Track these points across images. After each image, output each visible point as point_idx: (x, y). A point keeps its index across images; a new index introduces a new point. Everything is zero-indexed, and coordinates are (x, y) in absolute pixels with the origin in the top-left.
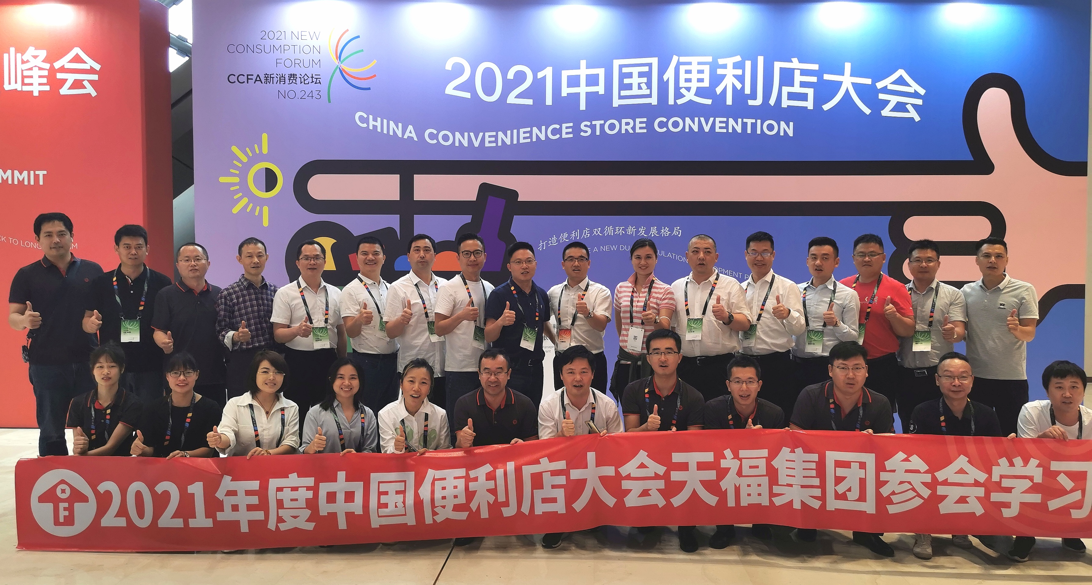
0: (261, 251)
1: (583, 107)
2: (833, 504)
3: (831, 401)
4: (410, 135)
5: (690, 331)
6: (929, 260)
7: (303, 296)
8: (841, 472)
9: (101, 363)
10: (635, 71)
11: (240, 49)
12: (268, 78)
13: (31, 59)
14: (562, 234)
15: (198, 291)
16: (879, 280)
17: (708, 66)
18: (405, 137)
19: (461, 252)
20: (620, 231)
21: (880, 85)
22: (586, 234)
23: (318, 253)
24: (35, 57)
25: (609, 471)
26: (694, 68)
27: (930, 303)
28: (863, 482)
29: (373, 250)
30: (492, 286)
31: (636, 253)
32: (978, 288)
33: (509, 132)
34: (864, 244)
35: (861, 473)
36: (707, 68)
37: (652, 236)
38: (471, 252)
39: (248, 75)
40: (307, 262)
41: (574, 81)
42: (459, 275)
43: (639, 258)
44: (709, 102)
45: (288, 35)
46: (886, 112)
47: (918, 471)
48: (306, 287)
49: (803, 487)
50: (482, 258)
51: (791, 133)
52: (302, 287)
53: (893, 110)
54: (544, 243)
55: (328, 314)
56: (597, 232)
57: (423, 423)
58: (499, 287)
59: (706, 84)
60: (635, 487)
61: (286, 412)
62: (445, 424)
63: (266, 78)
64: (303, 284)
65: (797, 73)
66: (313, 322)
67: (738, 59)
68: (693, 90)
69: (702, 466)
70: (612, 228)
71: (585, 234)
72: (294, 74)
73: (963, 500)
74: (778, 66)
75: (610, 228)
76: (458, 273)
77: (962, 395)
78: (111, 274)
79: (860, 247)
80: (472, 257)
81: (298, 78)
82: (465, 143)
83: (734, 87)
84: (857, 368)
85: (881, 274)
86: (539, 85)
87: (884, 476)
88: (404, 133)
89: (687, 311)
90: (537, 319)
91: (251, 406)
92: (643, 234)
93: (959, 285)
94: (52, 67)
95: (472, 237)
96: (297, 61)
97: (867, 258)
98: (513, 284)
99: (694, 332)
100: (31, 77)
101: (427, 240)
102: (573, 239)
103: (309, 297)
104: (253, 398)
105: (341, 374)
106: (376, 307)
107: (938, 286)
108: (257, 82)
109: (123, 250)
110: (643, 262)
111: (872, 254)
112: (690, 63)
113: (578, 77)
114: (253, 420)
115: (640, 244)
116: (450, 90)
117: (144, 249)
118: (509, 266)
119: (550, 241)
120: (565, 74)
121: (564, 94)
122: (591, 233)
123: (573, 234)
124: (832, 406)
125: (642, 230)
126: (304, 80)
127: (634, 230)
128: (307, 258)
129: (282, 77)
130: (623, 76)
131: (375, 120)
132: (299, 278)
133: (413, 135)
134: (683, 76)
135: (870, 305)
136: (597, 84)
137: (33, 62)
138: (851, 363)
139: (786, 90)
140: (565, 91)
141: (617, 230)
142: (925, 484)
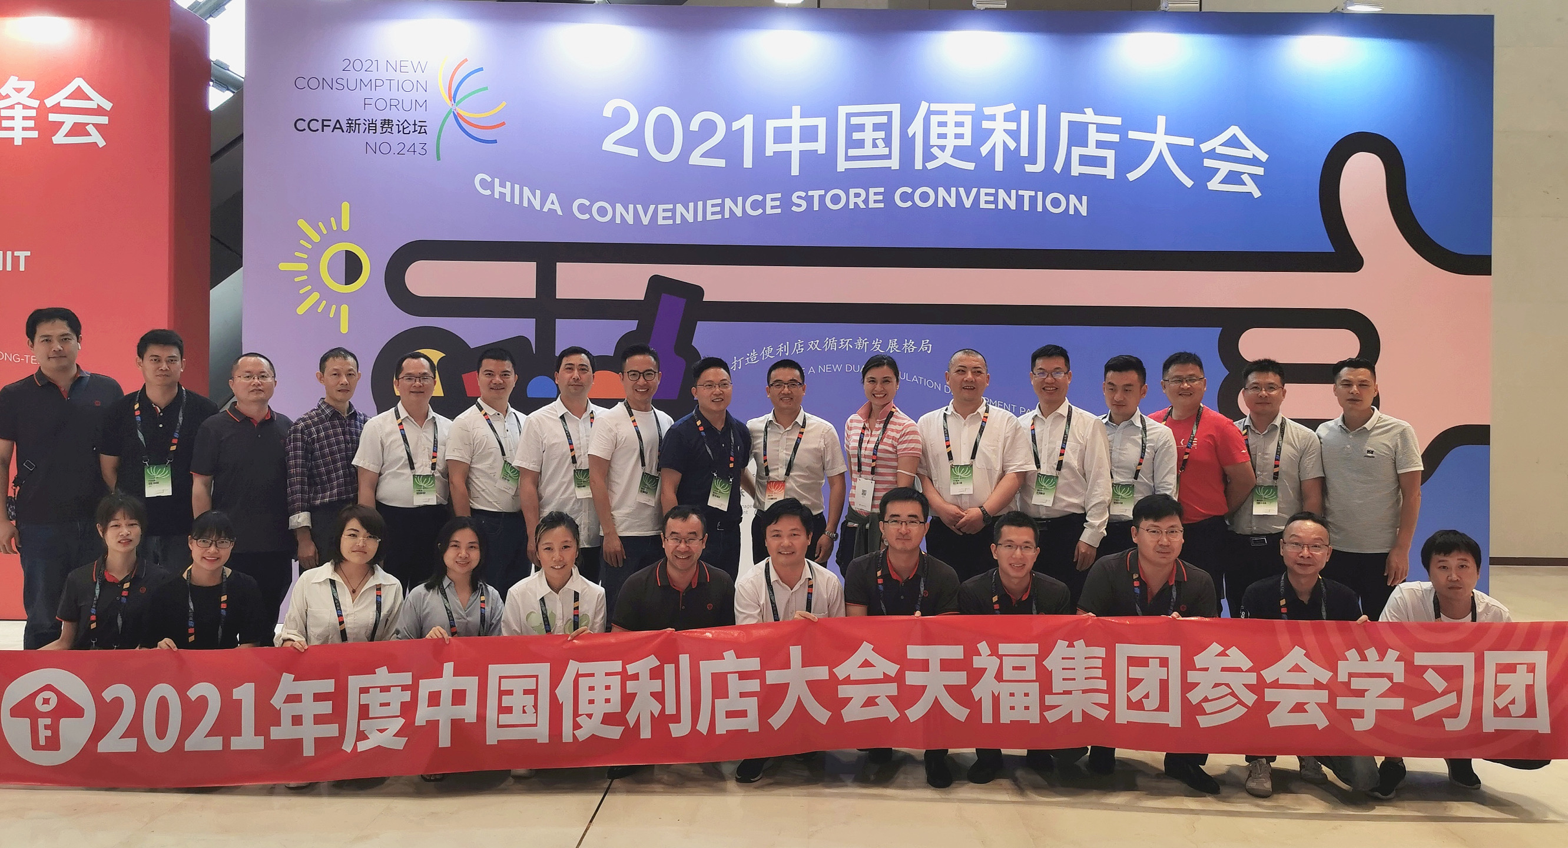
0: (352, 367)
1: (795, 171)
2: (1124, 716)
3: (1135, 576)
4: (552, 207)
5: (956, 482)
6: (1271, 387)
7: (402, 430)
8: (1136, 672)
9: (117, 520)
10: (869, 122)
11: (314, 83)
12: (352, 125)
13: (13, 93)
14: (765, 348)
15: (258, 420)
16: (1198, 415)
17: (970, 117)
18: (545, 209)
19: (626, 371)
20: (845, 344)
21: (1205, 147)
22: (799, 348)
23: (426, 371)
24: (19, 90)
25: (821, 673)
26: (951, 119)
27: (1272, 448)
28: (1164, 685)
29: (502, 369)
30: (669, 417)
31: (869, 375)
32: (1336, 428)
33: (691, 205)
34: (1180, 365)
35: (1162, 673)
36: (968, 120)
37: (891, 352)
38: (640, 373)
39: (323, 120)
40: (409, 383)
41: (784, 136)
42: (623, 403)
43: (873, 381)
44: (971, 166)
45: (382, 65)
46: (1214, 185)
47: (1238, 670)
48: (407, 417)
49: (1084, 691)
50: (656, 381)
51: (1084, 211)
52: (402, 418)
53: (1224, 181)
54: (740, 360)
55: (436, 457)
56: (814, 346)
57: (572, 605)
58: (680, 421)
59: (967, 141)
60: (857, 694)
61: (383, 592)
62: (602, 607)
63: (348, 125)
64: (403, 414)
65: (1092, 129)
66: (415, 466)
67: (1011, 107)
68: (949, 150)
69: (947, 665)
70: (835, 340)
71: (797, 348)
72: (389, 120)
73: (1299, 708)
74: (1065, 118)
75: (832, 340)
76: (622, 400)
77: (1311, 570)
78: (132, 397)
79: (1173, 370)
80: (642, 380)
81: (394, 125)
82: (630, 220)
83: (1005, 146)
84: (1172, 532)
85: (1200, 406)
86: (734, 139)
87: (1192, 676)
88: (543, 205)
89: (950, 454)
90: (731, 465)
91: (333, 582)
92: (878, 349)
93: (1313, 424)
94: (42, 104)
95: (643, 350)
96: (394, 102)
97: (1186, 385)
98: (700, 416)
99: (961, 483)
100: (12, 118)
101: (583, 355)
102: (780, 355)
103: (411, 431)
104: (336, 570)
105: (457, 541)
106: (499, 448)
107: (1283, 424)
108: (335, 130)
109: (148, 364)
110: (878, 387)
111: (1191, 379)
112: (945, 113)
113: (789, 129)
114: (336, 602)
115: (876, 362)
116: (609, 145)
117: (179, 363)
118: (695, 391)
119: (748, 358)
120: (771, 125)
121: (769, 152)
122: (806, 346)
123: (780, 347)
124: (1136, 584)
125: (876, 343)
126: (404, 129)
127: (866, 343)
128: (410, 377)
129: (372, 124)
130: (851, 129)
131: (503, 185)
132: (398, 404)
133: (557, 207)
134: (935, 130)
135: (1188, 450)
136: (815, 139)
137: (15, 98)
138: (1165, 524)
139: (1076, 151)
140: (771, 148)
141: (842, 343)
142: (1248, 687)
